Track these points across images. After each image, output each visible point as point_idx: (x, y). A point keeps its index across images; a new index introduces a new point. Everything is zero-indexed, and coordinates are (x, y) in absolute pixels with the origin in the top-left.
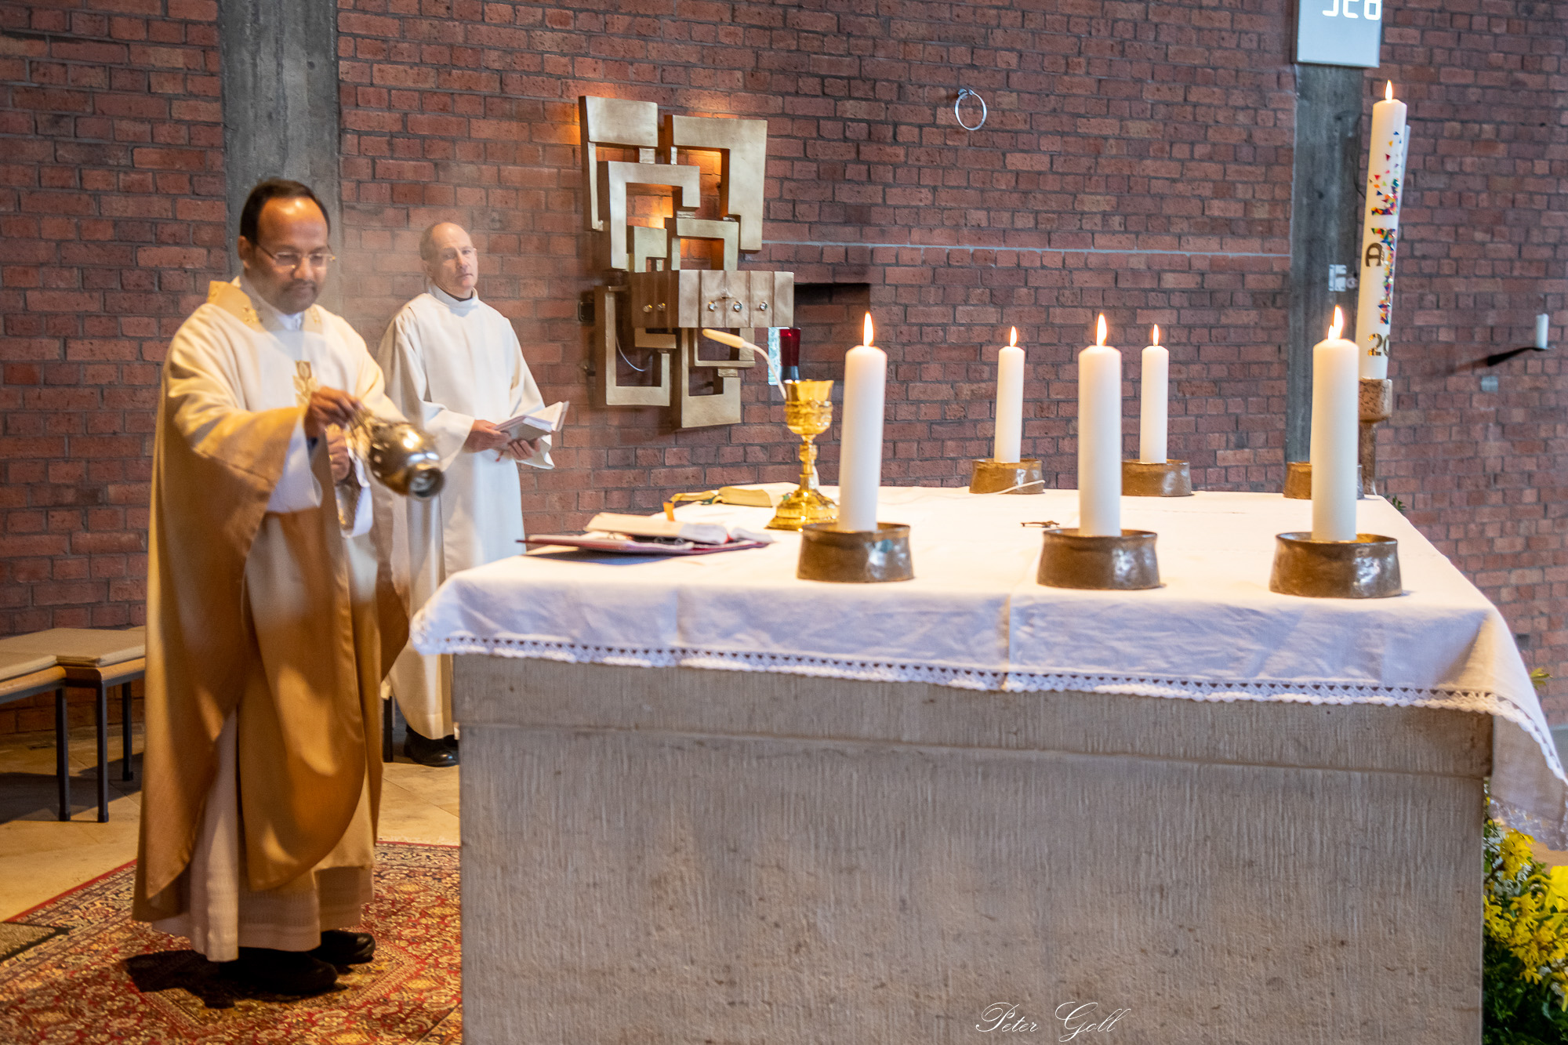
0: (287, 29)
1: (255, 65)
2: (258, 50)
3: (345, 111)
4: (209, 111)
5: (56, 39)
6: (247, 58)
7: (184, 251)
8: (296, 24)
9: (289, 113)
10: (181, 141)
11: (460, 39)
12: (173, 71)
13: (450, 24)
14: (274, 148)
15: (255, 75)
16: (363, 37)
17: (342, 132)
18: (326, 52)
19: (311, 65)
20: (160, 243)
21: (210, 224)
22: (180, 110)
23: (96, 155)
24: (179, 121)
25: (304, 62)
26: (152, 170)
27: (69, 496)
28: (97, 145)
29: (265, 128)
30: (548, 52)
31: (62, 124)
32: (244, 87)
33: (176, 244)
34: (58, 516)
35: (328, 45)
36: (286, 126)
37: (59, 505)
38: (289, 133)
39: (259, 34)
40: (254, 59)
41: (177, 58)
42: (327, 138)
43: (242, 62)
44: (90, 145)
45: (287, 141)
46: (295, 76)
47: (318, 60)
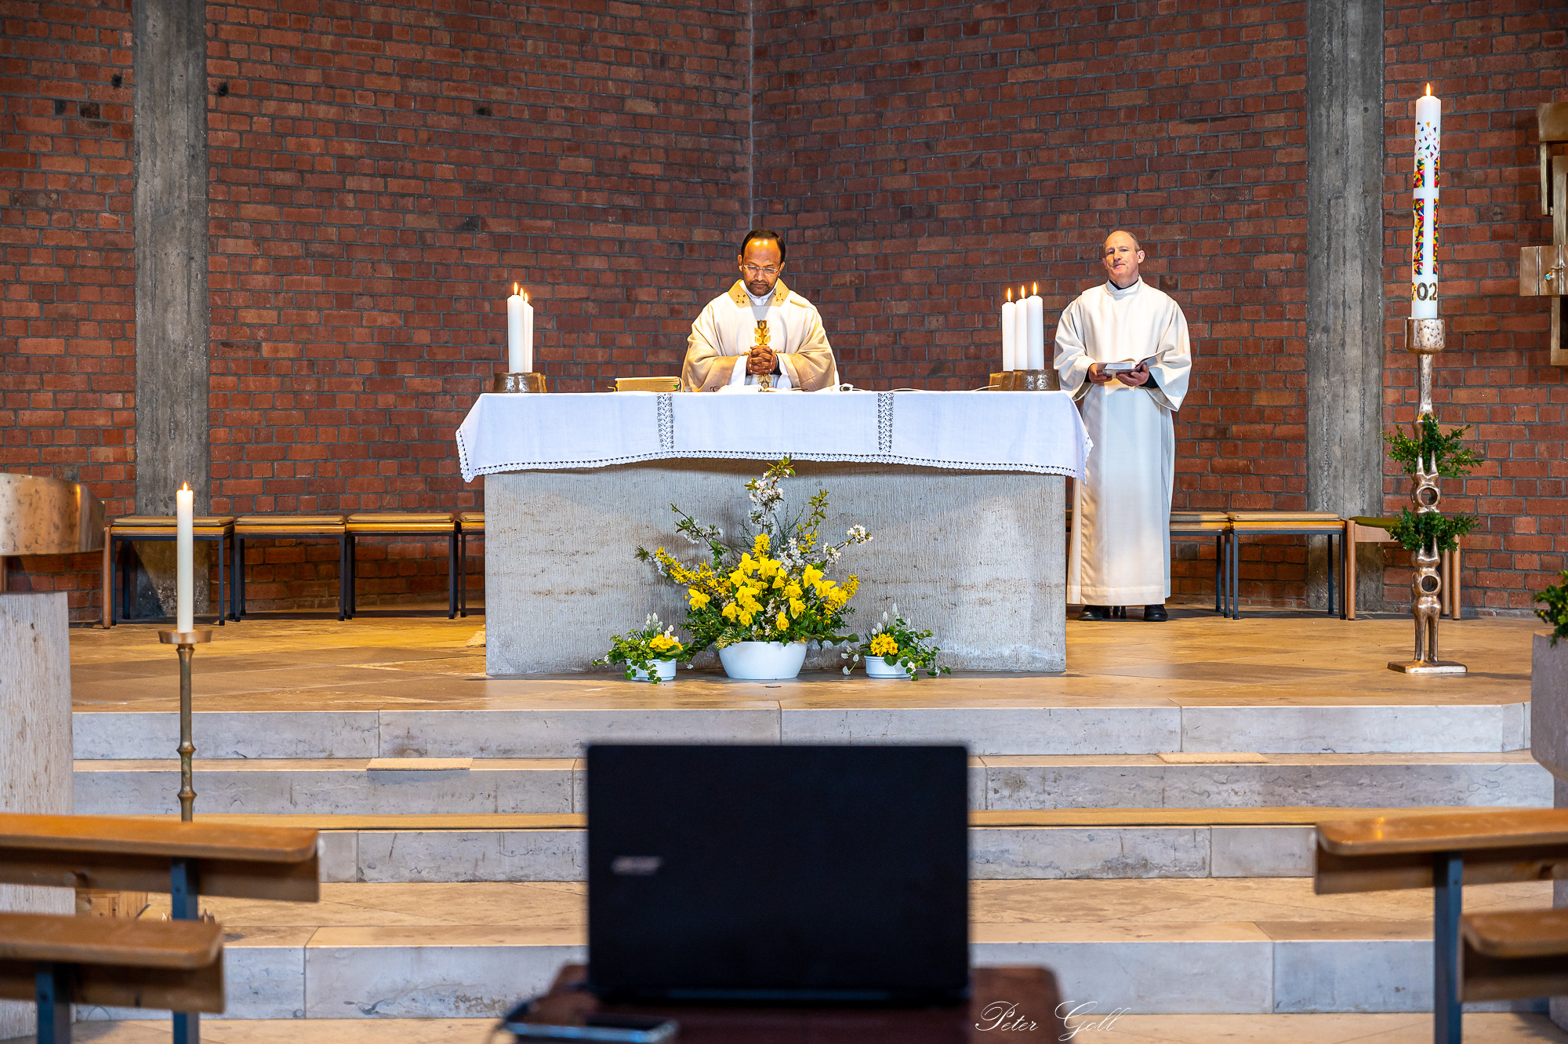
0: (1350, 86)
1: (1328, 116)
2: (1331, 105)
3: (1387, 140)
4: (1297, 154)
5: (1214, 120)
6: (1323, 111)
7: (1281, 256)
8: (1357, 81)
9: (1350, 148)
10: (1282, 178)
11: (1474, 70)
12: (1277, 131)
13: (1467, 60)
14: (1339, 175)
15: (1328, 124)
16: (1401, 82)
17: (1386, 155)
18: (1377, 99)
19: (1366, 110)
20: (1267, 252)
21: (1297, 235)
22: (1280, 157)
23: (1232, 196)
24: (1280, 164)
25: (1361, 108)
26: (1263, 201)
27: (1211, 433)
28: (1233, 188)
29: (1334, 161)
30: (1543, 68)
31: (1215, 176)
32: (1321, 133)
33: (1276, 252)
34: (1206, 445)
35: (1379, 92)
36: (1348, 157)
37: (1205, 438)
38: (1349, 163)
39: (1331, 94)
40: (1328, 112)
41: (1280, 120)
42: (1375, 162)
43: (1320, 115)
44: (1229, 188)
45: (1347, 170)
46: (1355, 120)
47: (1371, 104)
